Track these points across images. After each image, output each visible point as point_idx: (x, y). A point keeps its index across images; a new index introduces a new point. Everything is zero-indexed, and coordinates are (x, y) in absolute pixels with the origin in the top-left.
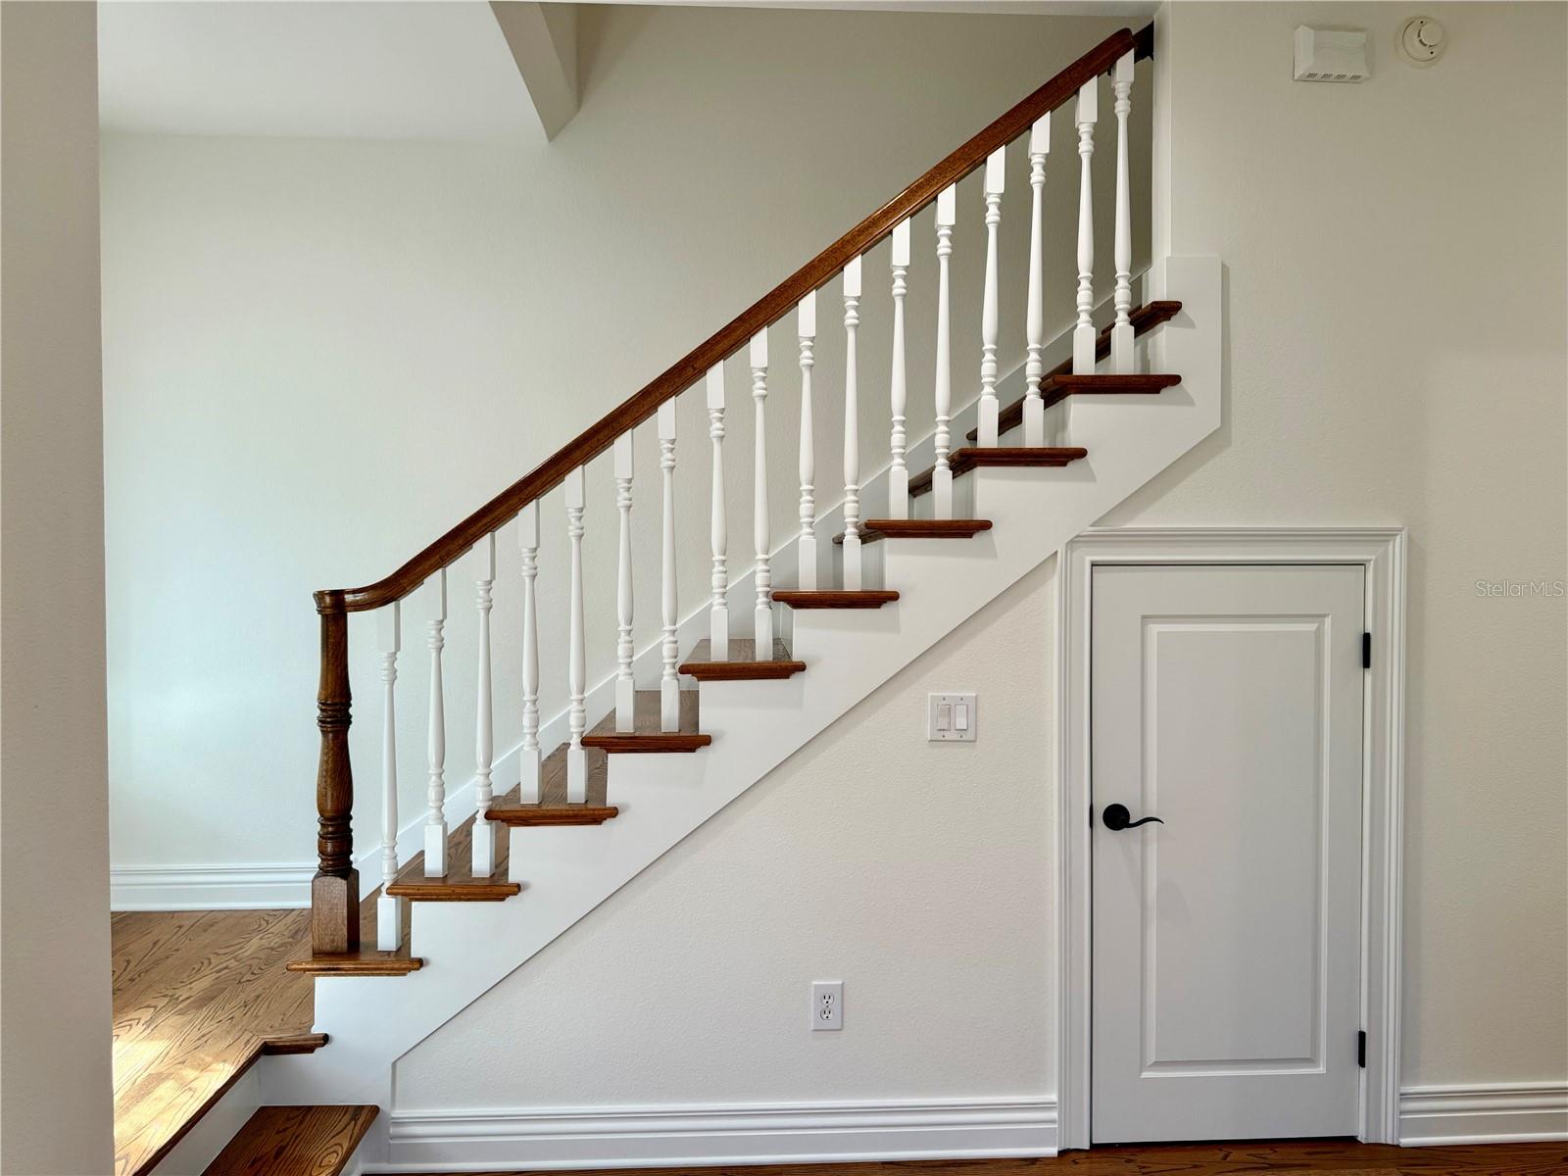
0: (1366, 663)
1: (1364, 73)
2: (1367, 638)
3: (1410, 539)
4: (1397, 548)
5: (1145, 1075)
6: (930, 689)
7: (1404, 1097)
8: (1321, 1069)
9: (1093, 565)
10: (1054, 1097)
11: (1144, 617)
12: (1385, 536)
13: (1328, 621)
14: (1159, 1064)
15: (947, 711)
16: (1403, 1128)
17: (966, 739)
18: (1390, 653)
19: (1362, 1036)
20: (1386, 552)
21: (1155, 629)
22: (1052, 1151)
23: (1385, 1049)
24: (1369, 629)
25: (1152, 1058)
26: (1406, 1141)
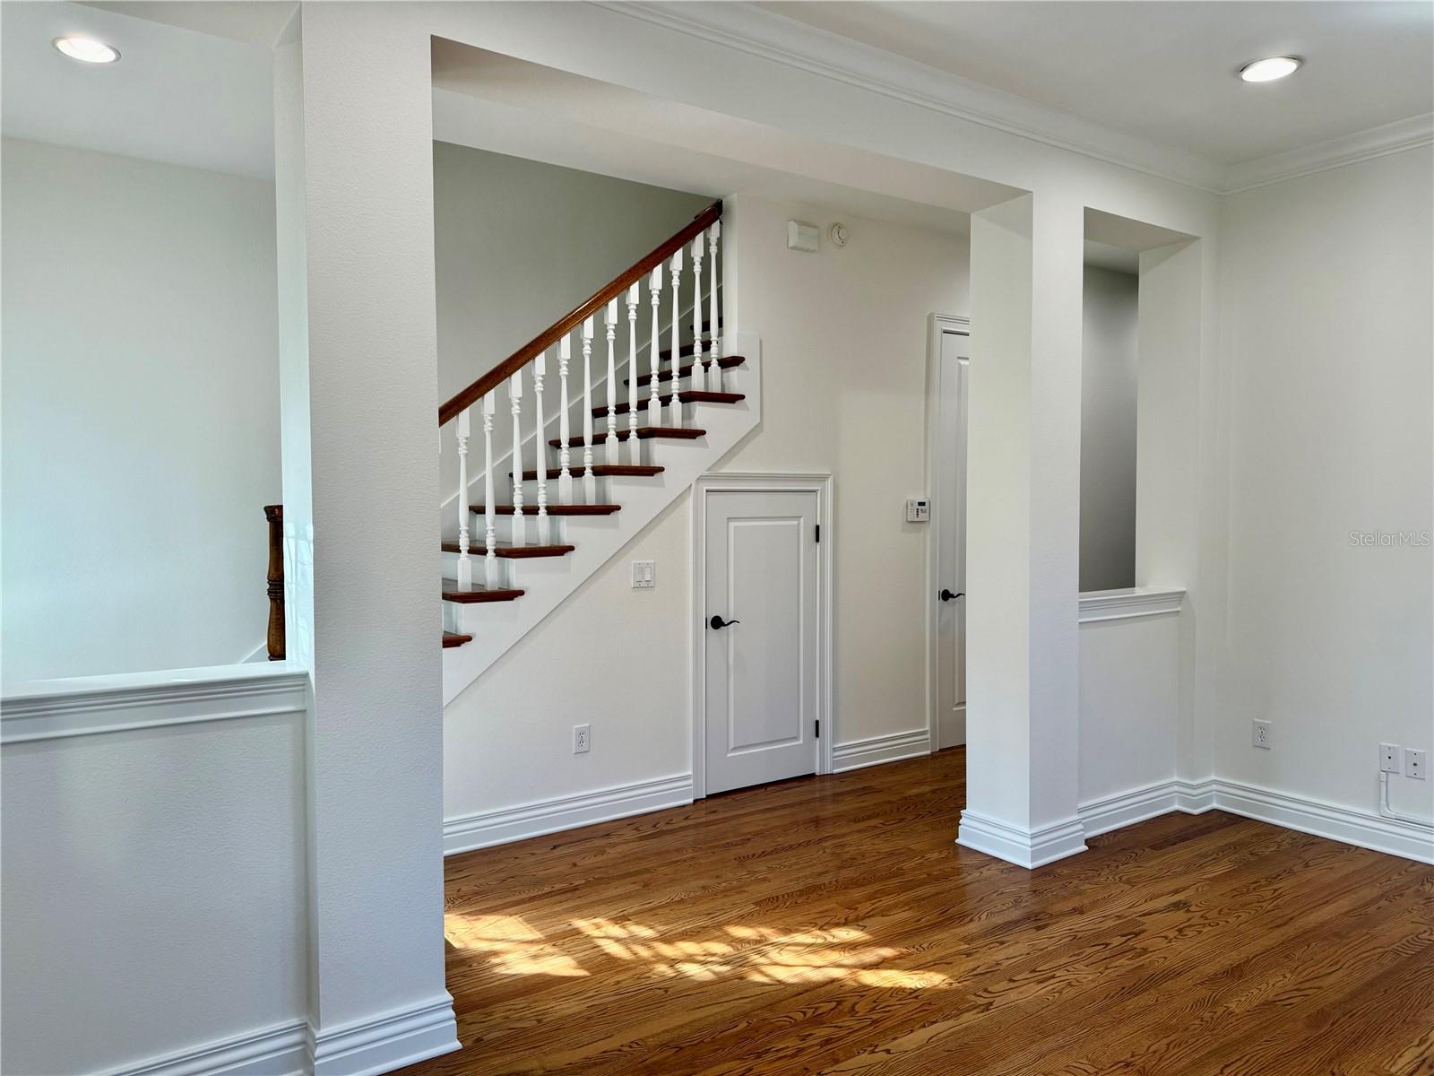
0: (817, 540)
1: (817, 249)
2: (818, 527)
3: (834, 480)
4: (830, 482)
5: (729, 755)
6: (633, 559)
7: (835, 750)
8: (801, 742)
9: (707, 491)
10: (690, 773)
11: (728, 519)
12: (823, 478)
13: (802, 520)
14: (735, 749)
15: (641, 569)
16: (835, 764)
17: (649, 586)
18: (827, 534)
19: (817, 722)
20: (825, 487)
21: (733, 524)
22: (691, 800)
23: (826, 729)
24: (818, 524)
25: (732, 746)
26: (835, 771)
